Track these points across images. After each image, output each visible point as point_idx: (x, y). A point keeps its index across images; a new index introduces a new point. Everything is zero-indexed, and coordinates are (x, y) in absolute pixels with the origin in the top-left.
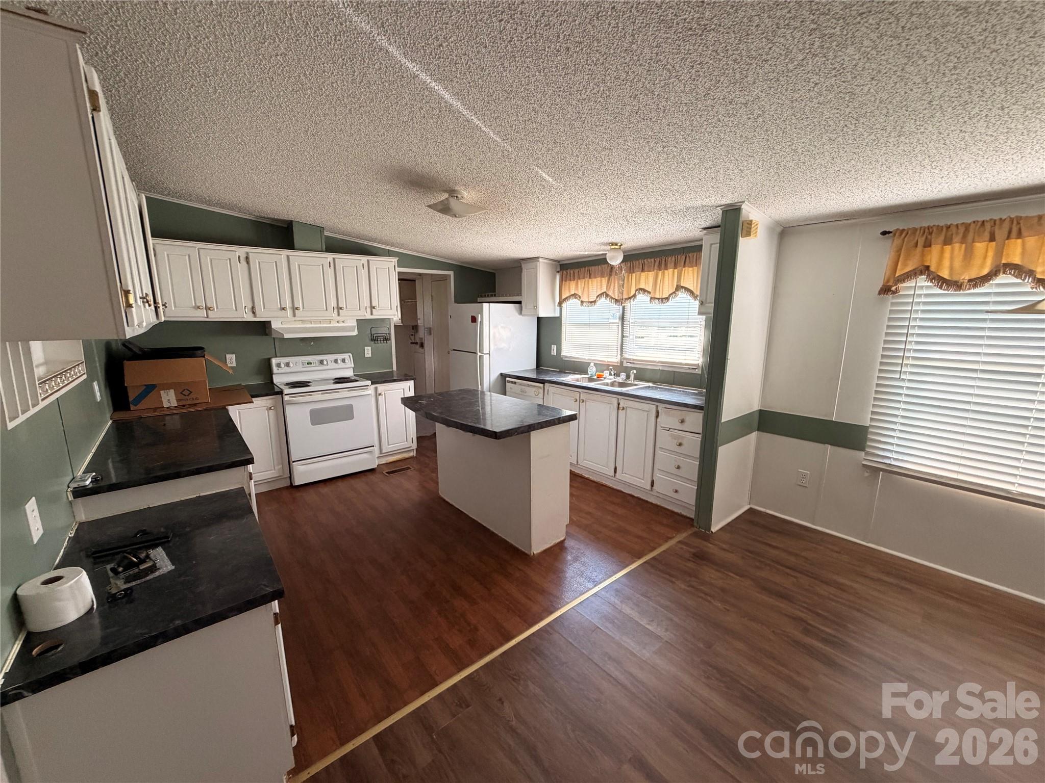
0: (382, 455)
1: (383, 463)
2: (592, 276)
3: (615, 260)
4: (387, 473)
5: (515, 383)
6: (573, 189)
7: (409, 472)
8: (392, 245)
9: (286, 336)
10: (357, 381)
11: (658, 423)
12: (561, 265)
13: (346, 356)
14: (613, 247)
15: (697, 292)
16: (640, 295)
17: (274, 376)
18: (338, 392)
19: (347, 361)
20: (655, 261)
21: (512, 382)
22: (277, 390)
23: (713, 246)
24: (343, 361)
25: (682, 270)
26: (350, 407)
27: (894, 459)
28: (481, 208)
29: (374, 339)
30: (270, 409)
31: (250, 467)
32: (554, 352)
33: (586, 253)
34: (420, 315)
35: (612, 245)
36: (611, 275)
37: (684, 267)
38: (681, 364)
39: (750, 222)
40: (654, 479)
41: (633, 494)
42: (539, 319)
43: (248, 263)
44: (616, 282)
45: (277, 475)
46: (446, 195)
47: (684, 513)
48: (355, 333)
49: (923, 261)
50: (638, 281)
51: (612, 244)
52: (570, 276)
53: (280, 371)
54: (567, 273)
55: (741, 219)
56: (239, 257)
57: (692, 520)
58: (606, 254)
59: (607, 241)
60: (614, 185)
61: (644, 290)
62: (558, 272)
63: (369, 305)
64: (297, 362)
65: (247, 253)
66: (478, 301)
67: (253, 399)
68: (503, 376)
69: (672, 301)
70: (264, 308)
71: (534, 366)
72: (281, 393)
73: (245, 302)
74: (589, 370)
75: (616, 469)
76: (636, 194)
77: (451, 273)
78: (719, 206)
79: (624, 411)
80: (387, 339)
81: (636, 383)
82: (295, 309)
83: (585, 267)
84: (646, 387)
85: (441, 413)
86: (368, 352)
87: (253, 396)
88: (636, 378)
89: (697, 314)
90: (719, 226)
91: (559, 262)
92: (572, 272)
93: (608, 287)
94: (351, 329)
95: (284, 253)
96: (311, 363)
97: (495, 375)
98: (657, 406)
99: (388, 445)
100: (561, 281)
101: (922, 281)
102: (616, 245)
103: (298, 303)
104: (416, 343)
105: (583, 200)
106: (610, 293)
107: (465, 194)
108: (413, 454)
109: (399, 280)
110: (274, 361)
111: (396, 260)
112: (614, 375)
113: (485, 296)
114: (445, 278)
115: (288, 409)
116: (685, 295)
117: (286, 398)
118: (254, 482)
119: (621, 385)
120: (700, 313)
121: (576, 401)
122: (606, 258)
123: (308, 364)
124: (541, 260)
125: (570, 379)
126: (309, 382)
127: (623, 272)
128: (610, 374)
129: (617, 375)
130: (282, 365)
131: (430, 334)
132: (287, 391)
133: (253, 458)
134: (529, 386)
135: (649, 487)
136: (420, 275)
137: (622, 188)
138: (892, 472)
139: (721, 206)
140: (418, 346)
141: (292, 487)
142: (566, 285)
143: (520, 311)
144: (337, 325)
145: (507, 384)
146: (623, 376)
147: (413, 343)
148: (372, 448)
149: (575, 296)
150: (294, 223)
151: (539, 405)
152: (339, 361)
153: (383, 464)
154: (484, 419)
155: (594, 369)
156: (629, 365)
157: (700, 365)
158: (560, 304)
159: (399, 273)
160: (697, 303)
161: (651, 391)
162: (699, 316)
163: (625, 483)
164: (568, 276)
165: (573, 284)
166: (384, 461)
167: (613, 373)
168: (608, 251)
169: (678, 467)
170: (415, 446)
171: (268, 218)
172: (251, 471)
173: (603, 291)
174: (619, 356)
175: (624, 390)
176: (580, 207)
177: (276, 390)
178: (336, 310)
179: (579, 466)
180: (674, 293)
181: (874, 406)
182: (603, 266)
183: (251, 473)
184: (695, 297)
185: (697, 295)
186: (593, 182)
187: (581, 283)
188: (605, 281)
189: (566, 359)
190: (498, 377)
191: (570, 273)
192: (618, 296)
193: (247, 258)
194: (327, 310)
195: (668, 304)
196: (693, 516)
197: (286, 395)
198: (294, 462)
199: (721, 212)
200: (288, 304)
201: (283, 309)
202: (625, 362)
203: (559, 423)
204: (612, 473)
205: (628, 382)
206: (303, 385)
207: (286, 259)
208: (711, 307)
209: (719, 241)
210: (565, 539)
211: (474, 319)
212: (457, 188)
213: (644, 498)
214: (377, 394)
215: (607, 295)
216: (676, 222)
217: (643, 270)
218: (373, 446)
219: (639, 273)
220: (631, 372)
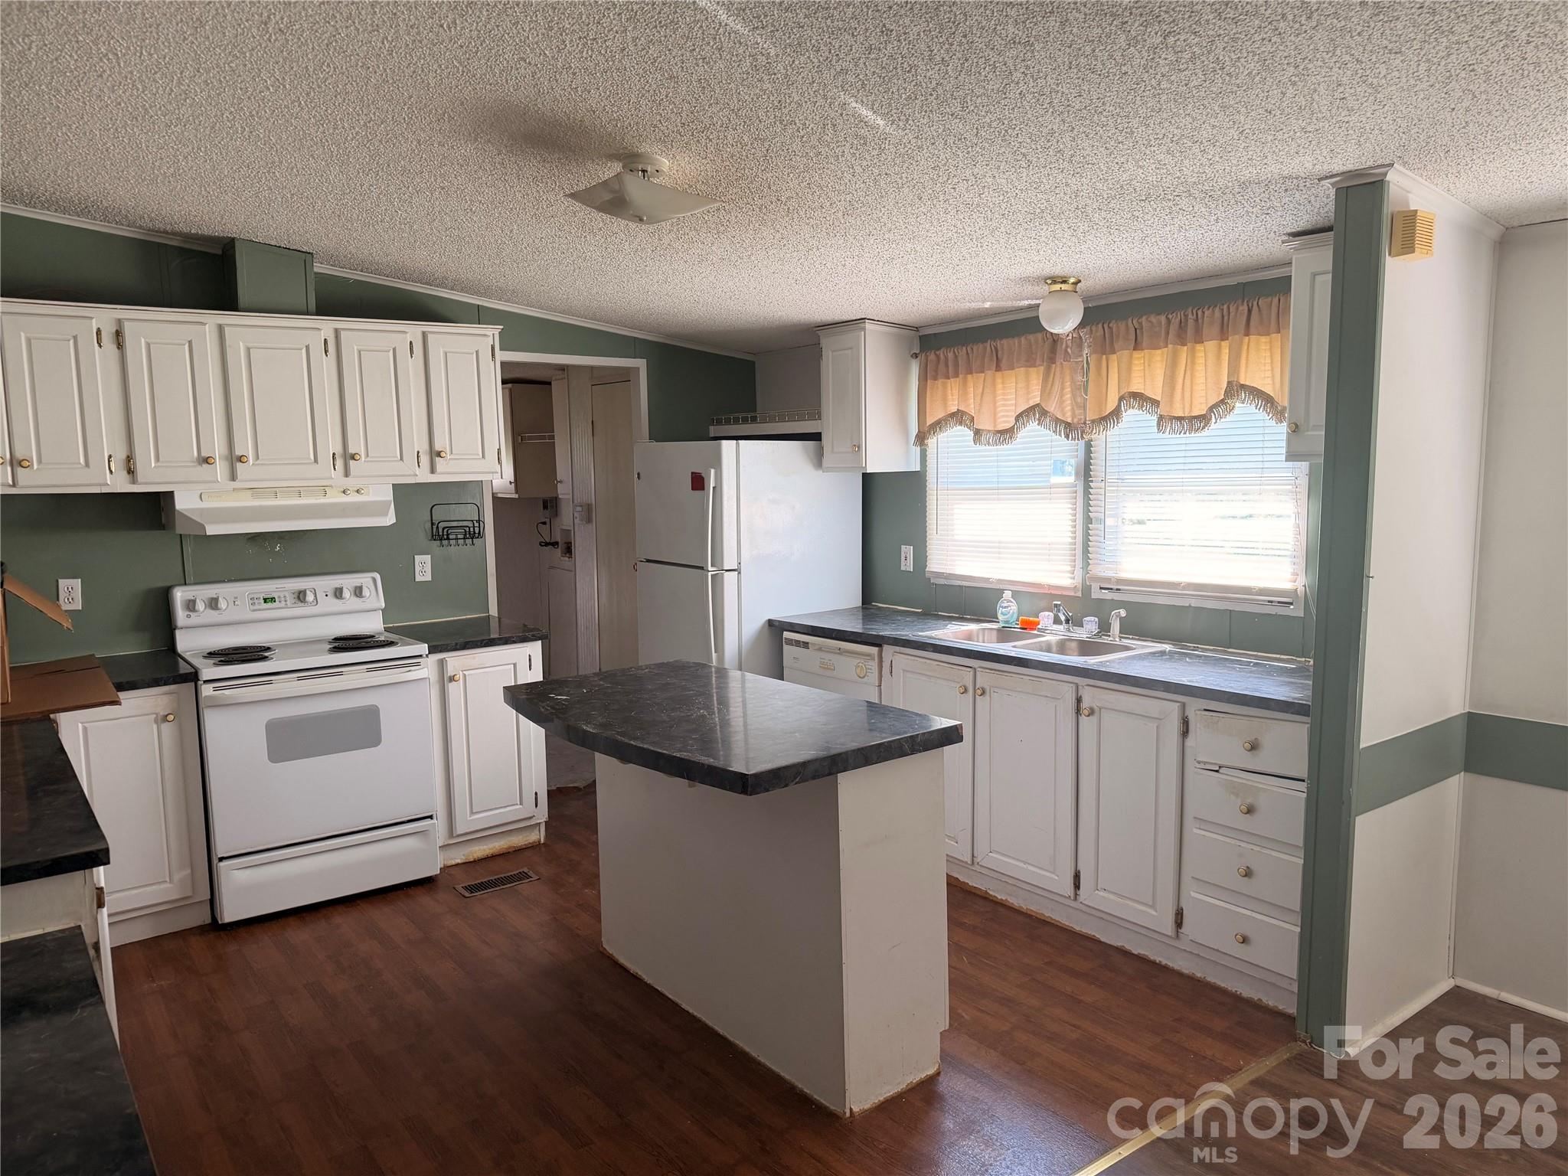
0: (455, 839)
1: (459, 861)
2: (1004, 363)
3: (1064, 321)
4: (466, 888)
5: (806, 645)
6: (940, 144)
7: (524, 887)
8: (486, 293)
9: (211, 530)
10: (391, 644)
11: (1188, 752)
12: (921, 337)
13: (365, 579)
14: (1057, 287)
15: (1283, 401)
16: (1131, 411)
17: (178, 634)
18: (340, 674)
19: (366, 592)
20: (1169, 321)
21: (798, 643)
22: (184, 669)
23: (1319, 279)
24: (358, 592)
25: (1241, 342)
26: (371, 715)
28: (710, 198)
29: (440, 534)
30: (165, 719)
31: (100, 874)
32: (907, 565)
33: (987, 305)
34: (562, 471)
35: (1054, 282)
36: (1052, 360)
37: (1247, 334)
38: (1251, 591)
39: (1411, 217)
40: (1183, 904)
41: (1128, 947)
42: (868, 479)
43: (120, 347)
44: (1068, 378)
45: (178, 897)
46: (617, 167)
47: (1270, 1002)
48: (390, 519)
50: (1125, 375)
51: (1054, 280)
52: (947, 366)
53: (195, 619)
54: (938, 357)
55: (1388, 209)
56: (99, 332)
57: (1291, 1019)
58: (1038, 306)
59: (1038, 273)
60: (1045, 131)
61: (1139, 398)
62: (916, 356)
63: (424, 447)
64: (236, 597)
65: (119, 322)
66: (712, 435)
67: (122, 695)
68: (776, 628)
69: (1216, 427)
70: (157, 459)
71: (858, 602)
72: (193, 677)
73: (110, 443)
74: (1000, 611)
75: (1077, 877)
76: (1105, 152)
77: (641, 364)
78: (1327, 178)
79: (1094, 719)
80: (473, 534)
81: (1126, 642)
82: (235, 460)
83: (984, 341)
84: (1153, 654)
85: (603, 726)
86: (423, 568)
87: (121, 687)
88: (1125, 631)
89: (1283, 458)
90: (1330, 229)
91: (917, 329)
92: (950, 355)
93: (1045, 392)
94: (378, 509)
95: (212, 319)
96: (273, 600)
97: (754, 624)
98: (1184, 706)
99: (472, 813)
100: (923, 379)
102: (1064, 282)
103: (245, 446)
104: (555, 544)
105: (968, 172)
106: (1052, 407)
107: (665, 163)
108: (539, 835)
109: (504, 382)
110: (179, 595)
111: (497, 333)
112: (1067, 621)
113: (728, 422)
114: (625, 377)
115: (213, 721)
116: (1252, 408)
117: (207, 690)
118: (109, 915)
119: (1086, 648)
120: (1292, 456)
121: (966, 691)
122: (1038, 317)
123: (265, 600)
124: (868, 326)
125: (950, 633)
126: (268, 649)
127: (1086, 351)
128: (1057, 621)
129: (1074, 621)
130: (200, 606)
131: (589, 520)
132: (208, 671)
133: (107, 850)
134: (841, 652)
135: (1168, 928)
136: (562, 368)
137: (1067, 138)
139: (1332, 176)
140: (558, 552)
141: (216, 928)
142: (936, 388)
143: (818, 460)
144: (344, 499)
145: (786, 648)
146: (1091, 625)
147: (547, 544)
148: (428, 822)
149: (958, 417)
150: (237, 244)
151: (870, 705)
152: (346, 594)
153: (457, 865)
154: (726, 742)
155: (1014, 607)
156: (1107, 595)
157: (1299, 592)
158: (921, 439)
159: (503, 364)
160: (1283, 428)
161: (1168, 665)
162: (1290, 464)
163: (1105, 917)
164: (942, 366)
165: (953, 387)
166: (458, 857)
167: (1063, 618)
168: (1043, 297)
169: (1248, 873)
170: (542, 814)
171: (174, 234)
172: (103, 884)
173: (1032, 403)
174: (1079, 573)
175: (1092, 661)
176: (962, 186)
177: (182, 671)
178: (339, 463)
179: (976, 868)
180: (1222, 401)
182: (1031, 337)
183: (100, 889)
184: (1278, 414)
185: (1284, 408)
186: (990, 126)
187: (975, 383)
188: (1036, 376)
189: (942, 582)
190: (763, 627)
191: (946, 359)
192: (1073, 416)
193: (118, 334)
194: (316, 461)
195: (1206, 432)
196: (1292, 1010)
197: (205, 682)
198: (221, 859)
199: (1332, 192)
200: (217, 448)
201: (206, 460)
202: (1095, 587)
203: (913, 752)
204: (1069, 890)
205: (1106, 640)
206: (248, 656)
207: (215, 331)
208: (1317, 437)
209: (1330, 268)
210: (938, 1074)
211: (698, 482)
212: (645, 148)
213: (1158, 959)
214: (445, 679)
215: (1044, 413)
216: (1217, 221)
217: (1137, 346)
218: (431, 817)
219: (1126, 353)
220: (1113, 613)
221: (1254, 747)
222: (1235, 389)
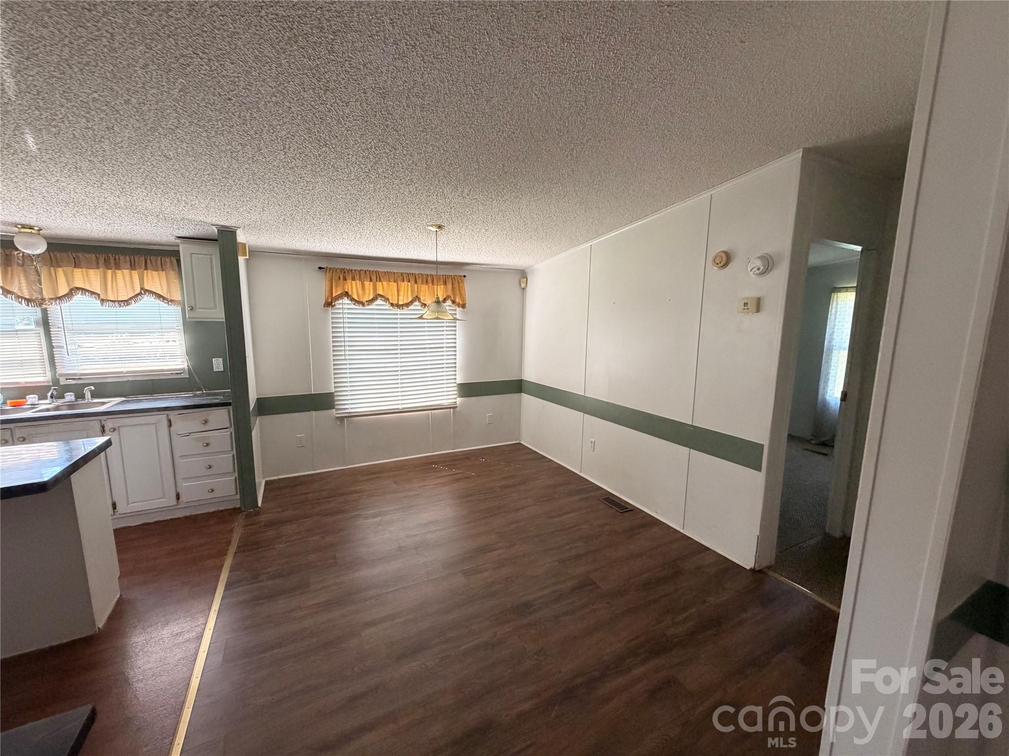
3: (32, 248)
11: (172, 432)
14: (26, 230)
16: (78, 296)
20: (97, 257)
25: (144, 272)
27: (351, 408)
36: (7, 265)
37: (146, 269)
38: (163, 370)
40: (179, 490)
47: (224, 508)
49: (344, 289)
50: (71, 279)
51: (23, 226)
55: (237, 241)
57: (235, 508)
58: (14, 237)
69: (133, 305)
75: (114, 504)
78: (215, 225)
84: (123, 401)
88: (93, 397)
90: (215, 241)
93: (7, 281)
98: (168, 415)
101: (346, 300)
102: (31, 228)
112: (52, 397)
116: (152, 299)
122: (13, 242)
127: (36, 263)
129: (56, 397)
135: (173, 503)
138: (351, 416)
139: (217, 225)
146: (70, 396)
156: (72, 382)
157: (186, 367)
168: (16, 234)
169: (210, 467)
174: (50, 375)
180: (137, 296)
181: (335, 378)
182: (9, 252)
184: (169, 302)
192: (31, 296)
195: (129, 307)
199: (215, 230)
202: (64, 379)
210: (121, 595)
213: (165, 518)
215: (9, 292)
217: (76, 266)
219: (70, 268)
220: (85, 389)
221: (206, 422)
222: (144, 291)
